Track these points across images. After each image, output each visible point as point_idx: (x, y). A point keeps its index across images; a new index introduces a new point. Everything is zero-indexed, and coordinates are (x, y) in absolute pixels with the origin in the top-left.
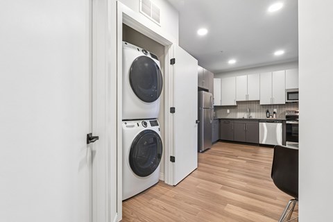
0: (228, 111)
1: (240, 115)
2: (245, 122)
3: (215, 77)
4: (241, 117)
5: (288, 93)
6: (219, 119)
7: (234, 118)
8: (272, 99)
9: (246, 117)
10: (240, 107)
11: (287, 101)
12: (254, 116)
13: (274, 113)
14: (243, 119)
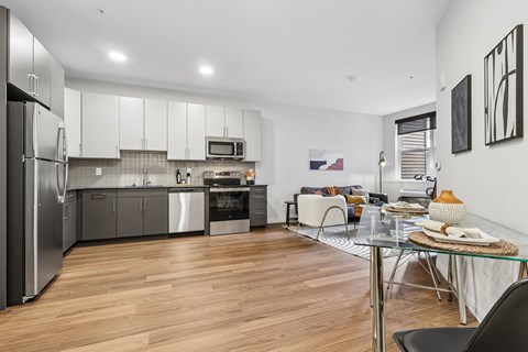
0: (99, 171)
1: (126, 181)
2: (137, 194)
3: (66, 86)
4: (129, 185)
5: (210, 143)
6: (78, 191)
7: (114, 186)
8: (187, 151)
9: (139, 184)
10: (127, 162)
11: (208, 156)
12: (154, 181)
13: (188, 175)
14: (134, 189)
